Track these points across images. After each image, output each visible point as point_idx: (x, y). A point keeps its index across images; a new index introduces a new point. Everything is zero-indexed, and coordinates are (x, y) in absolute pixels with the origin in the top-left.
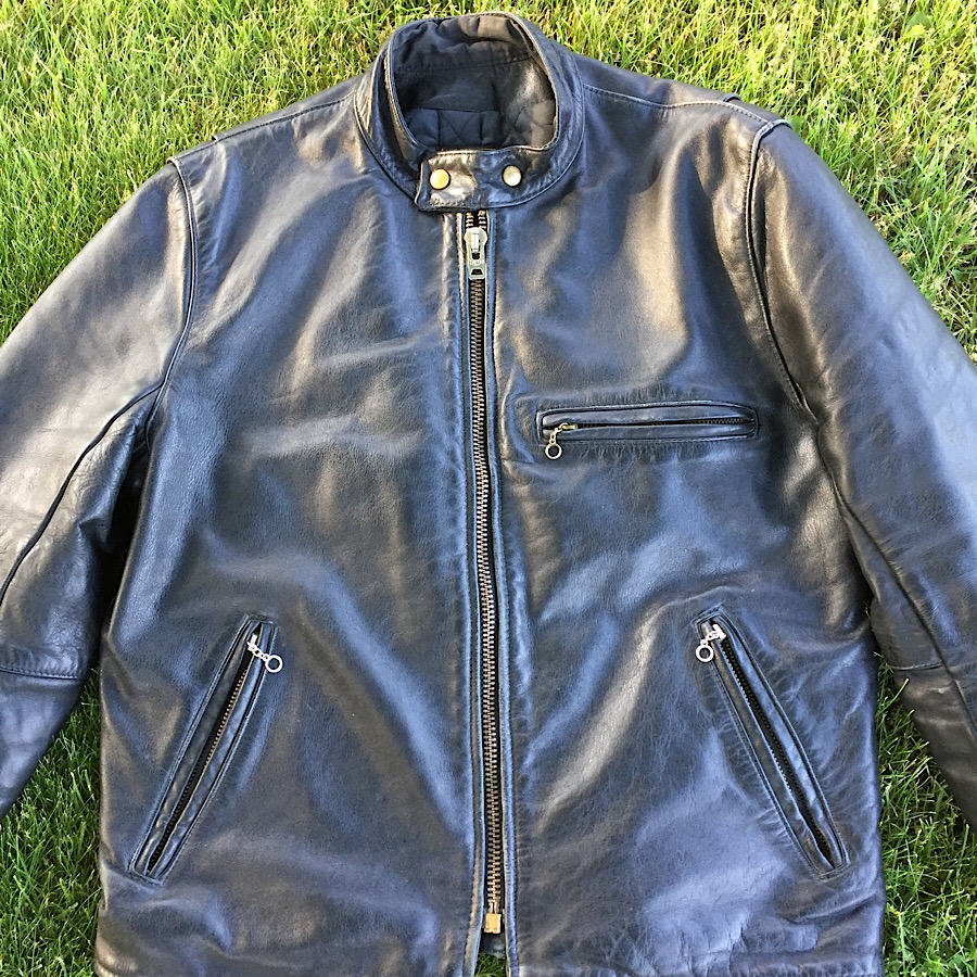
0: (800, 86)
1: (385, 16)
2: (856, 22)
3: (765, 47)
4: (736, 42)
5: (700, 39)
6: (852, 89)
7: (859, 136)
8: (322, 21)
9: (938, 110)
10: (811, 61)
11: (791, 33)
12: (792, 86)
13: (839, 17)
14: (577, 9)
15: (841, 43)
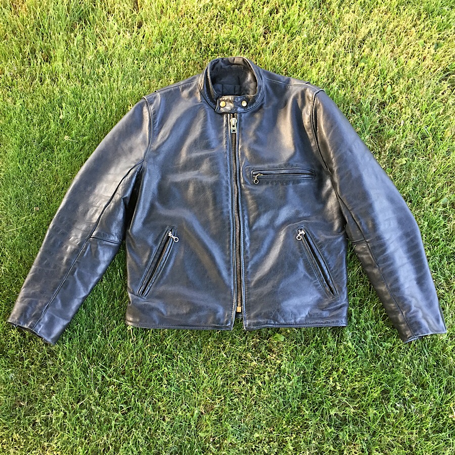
0: (328, 80)
1: (205, 57)
2: (345, 61)
3: (318, 68)
4: (309, 66)
5: (299, 65)
6: (343, 81)
7: (345, 94)
8: (187, 57)
9: (369, 87)
10: (332, 72)
11: (326, 64)
12: (326, 80)
13: (340, 60)
14: (263, 56)
15: (340, 67)
